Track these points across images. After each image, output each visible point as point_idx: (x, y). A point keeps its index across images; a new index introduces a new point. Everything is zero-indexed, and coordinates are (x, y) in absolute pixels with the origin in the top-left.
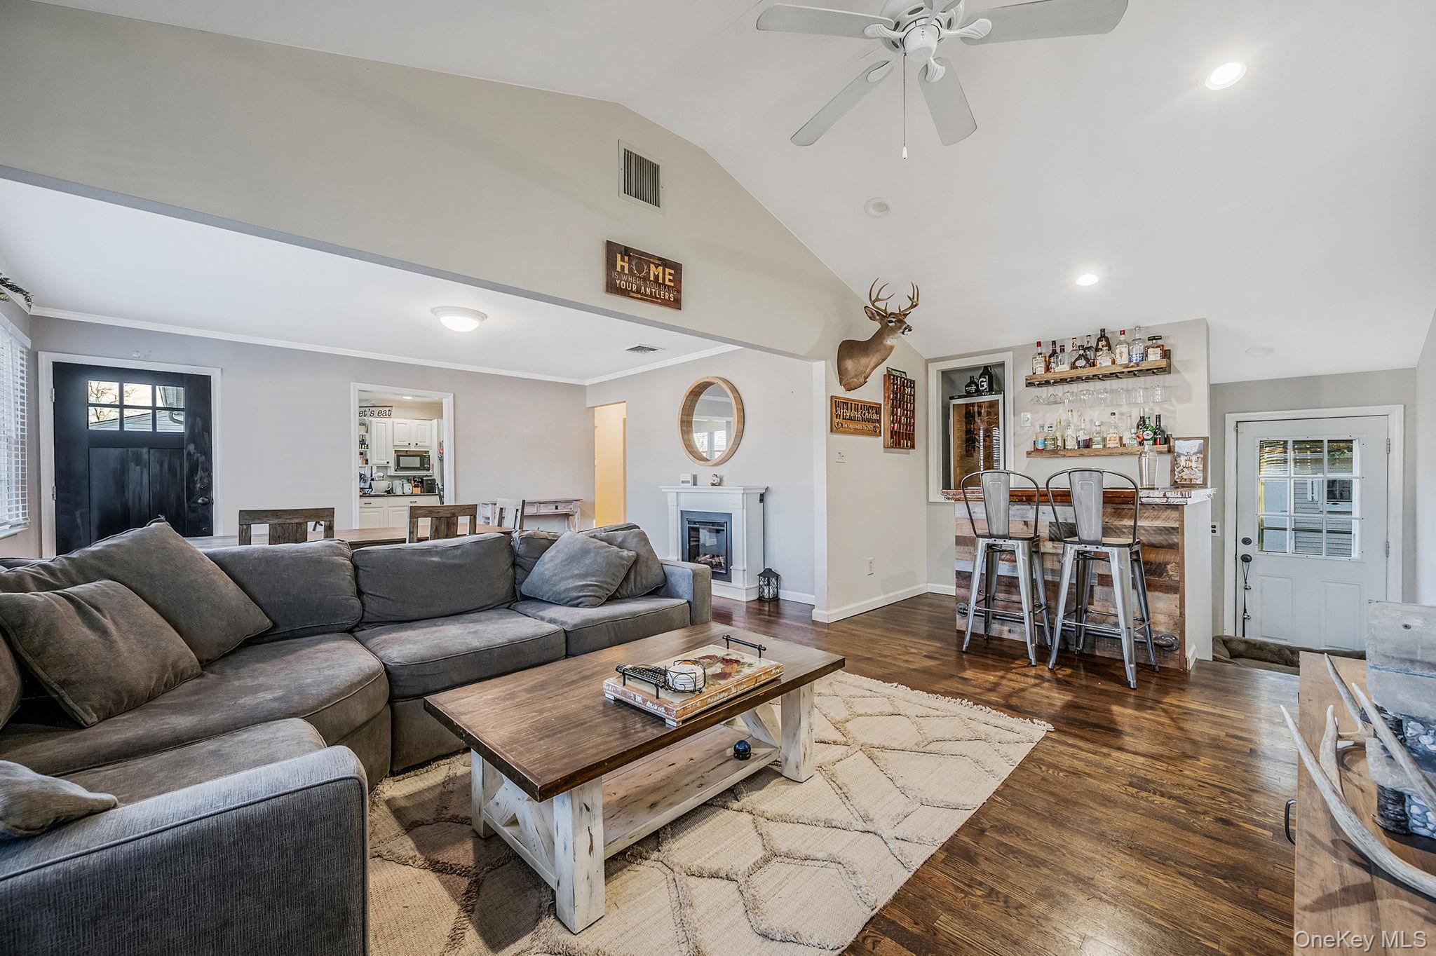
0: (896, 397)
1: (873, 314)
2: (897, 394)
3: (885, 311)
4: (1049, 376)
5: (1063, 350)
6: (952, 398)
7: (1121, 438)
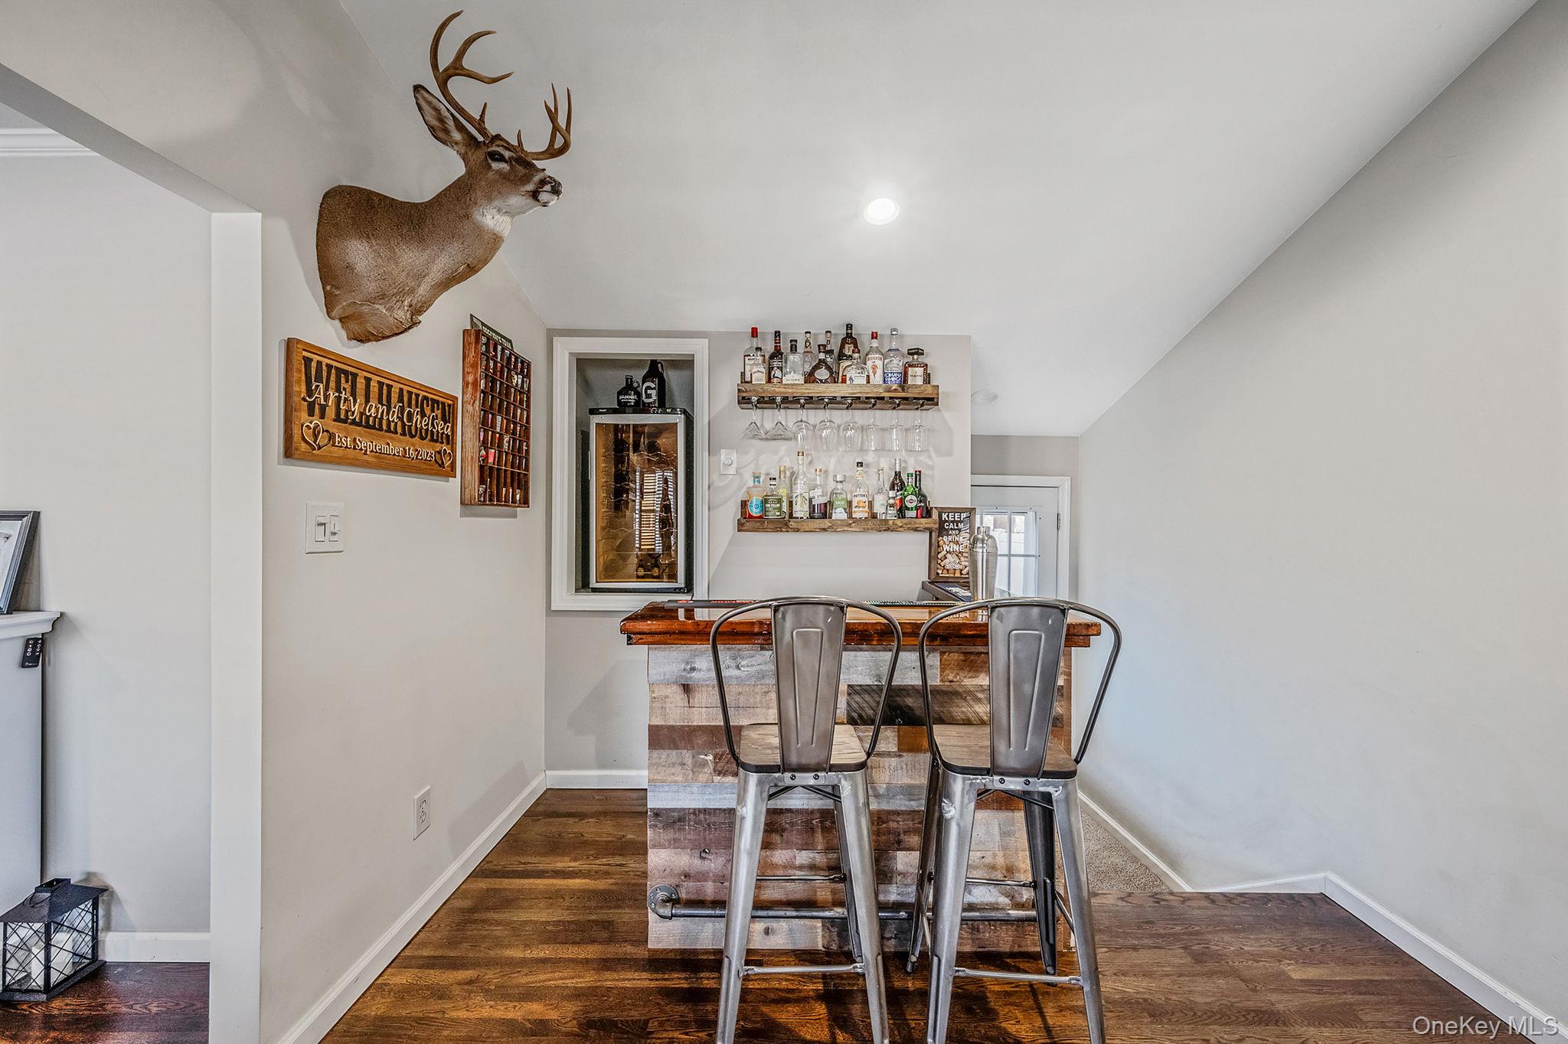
0: (493, 389)
1: (441, 120)
2: (494, 381)
3: (480, 125)
4: (774, 389)
5: (794, 349)
6: (593, 412)
7: (871, 504)
